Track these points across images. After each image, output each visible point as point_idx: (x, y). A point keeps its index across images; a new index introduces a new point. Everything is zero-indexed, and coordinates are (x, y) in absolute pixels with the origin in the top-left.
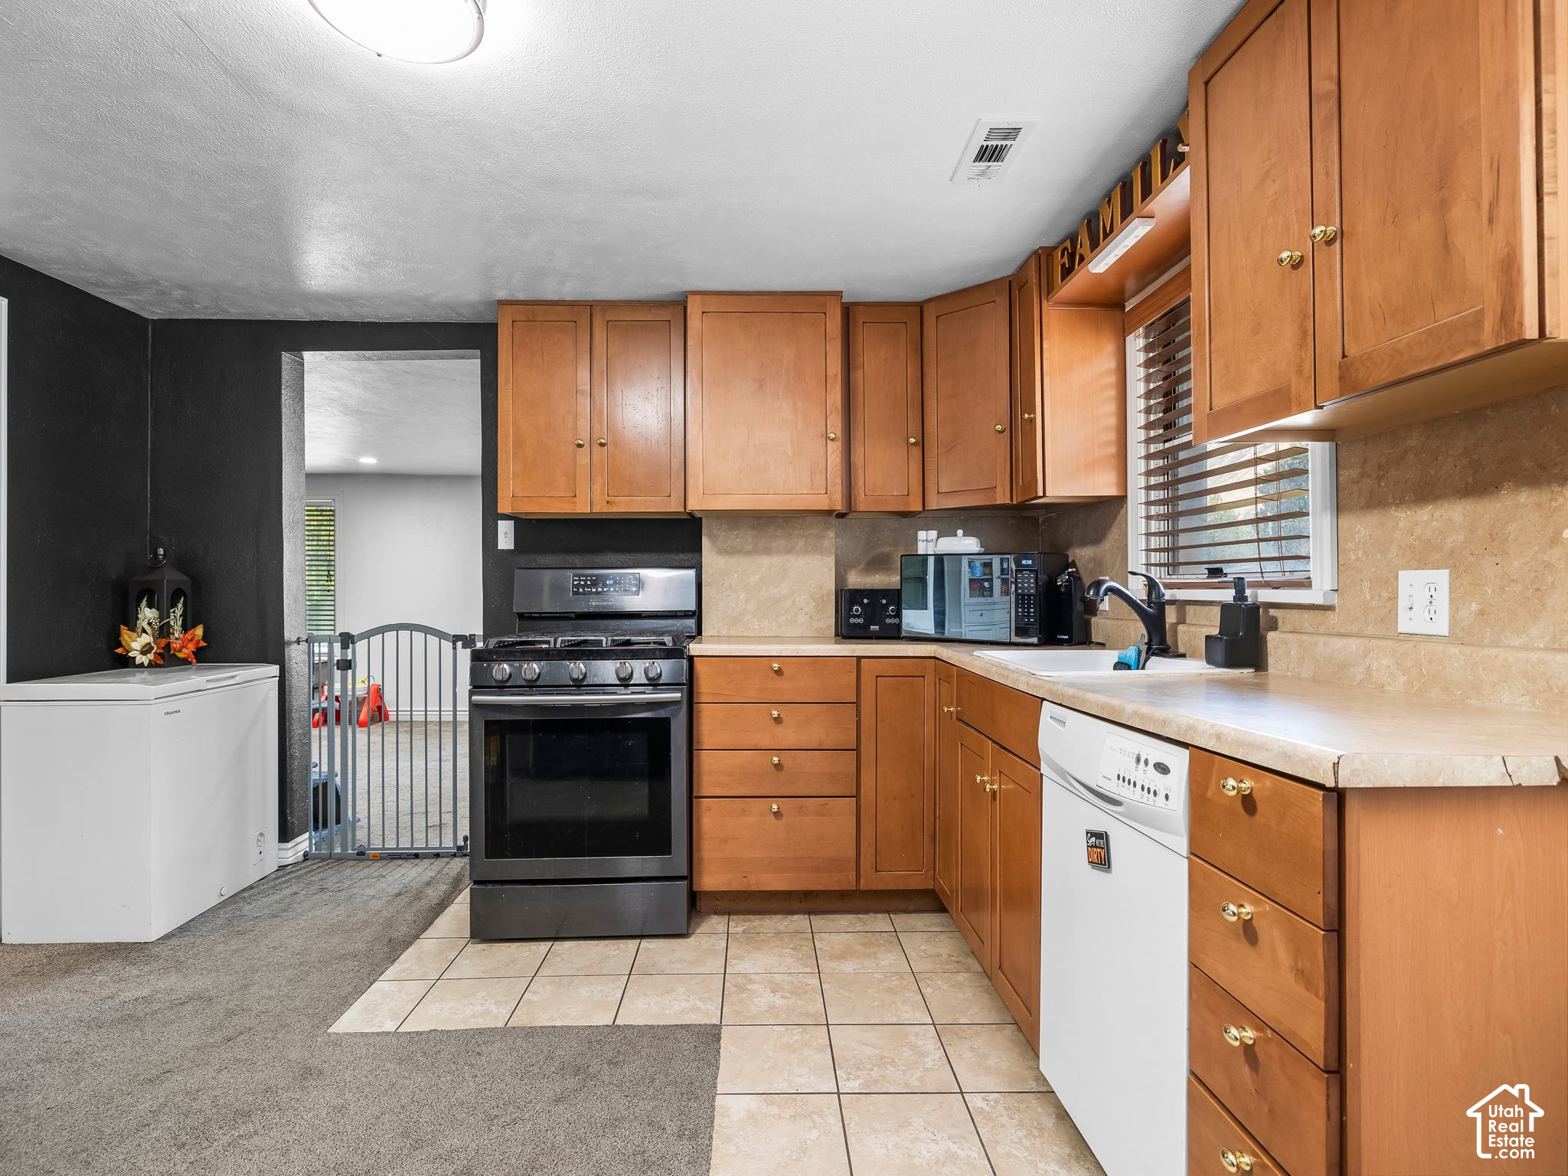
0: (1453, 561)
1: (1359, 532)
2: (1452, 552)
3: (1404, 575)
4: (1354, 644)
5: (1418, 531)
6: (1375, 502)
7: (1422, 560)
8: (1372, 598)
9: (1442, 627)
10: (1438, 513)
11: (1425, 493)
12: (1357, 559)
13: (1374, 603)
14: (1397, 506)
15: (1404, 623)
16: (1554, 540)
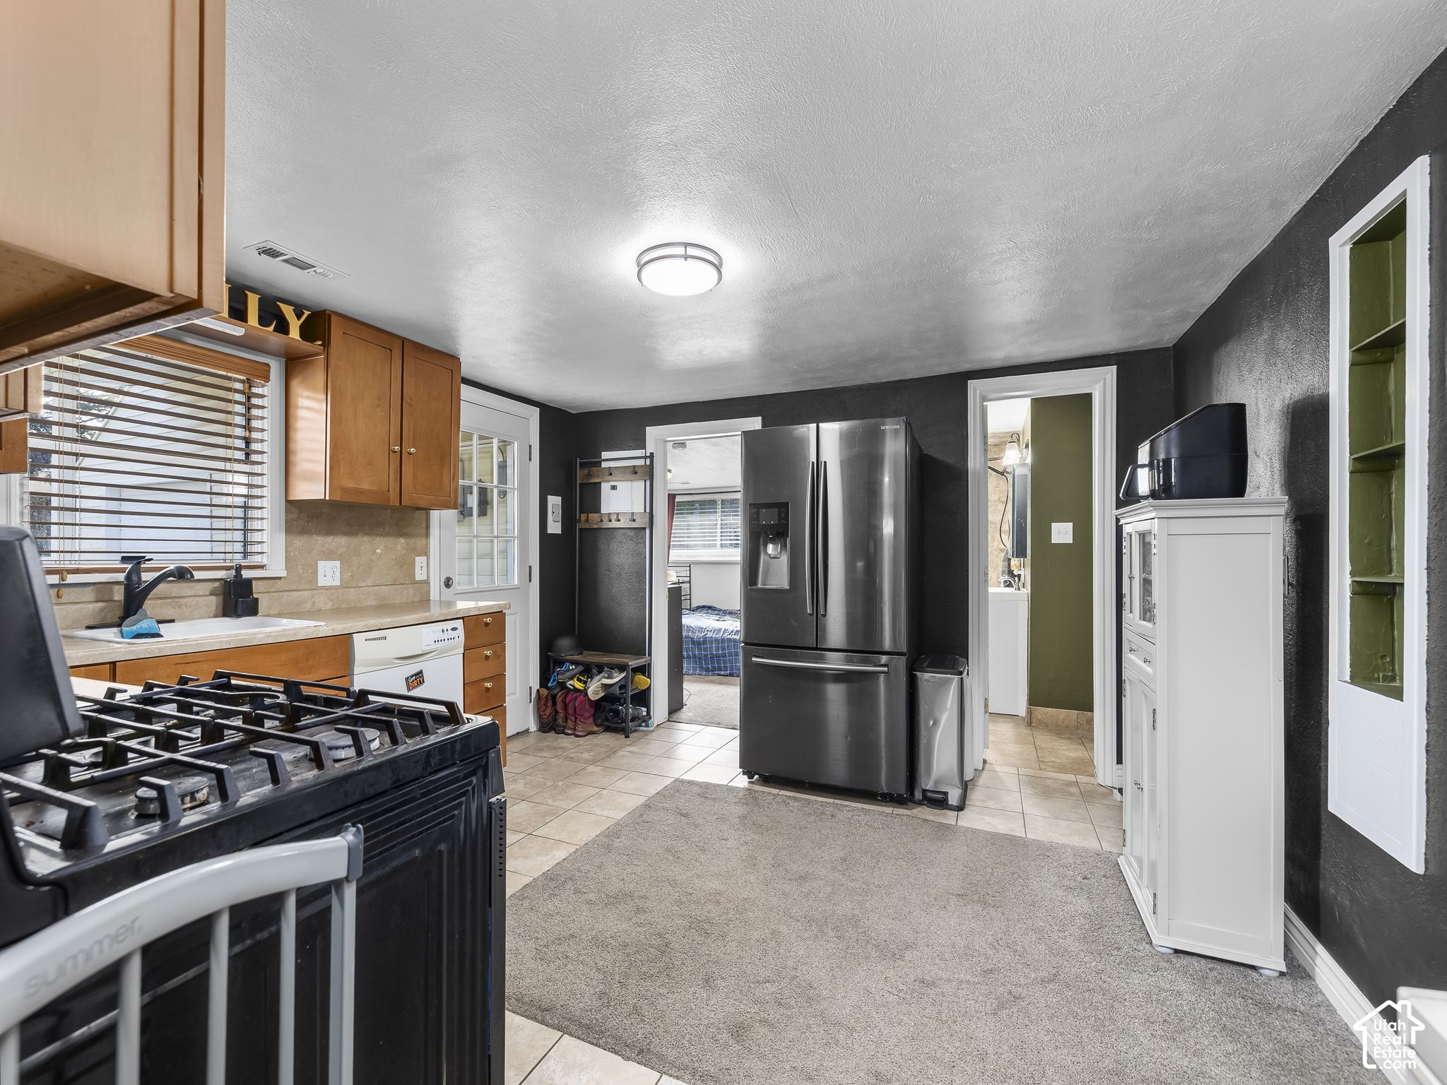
0: (340, 557)
1: (296, 543)
2: (341, 555)
3: (320, 563)
4: (306, 593)
5: (327, 546)
6: (304, 531)
7: (329, 556)
8: (303, 573)
9: (337, 583)
10: (335, 540)
11: (330, 532)
12: (295, 555)
13: (304, 575)
14: (317, 534)
15: (322, 582)
16: (374, 553)
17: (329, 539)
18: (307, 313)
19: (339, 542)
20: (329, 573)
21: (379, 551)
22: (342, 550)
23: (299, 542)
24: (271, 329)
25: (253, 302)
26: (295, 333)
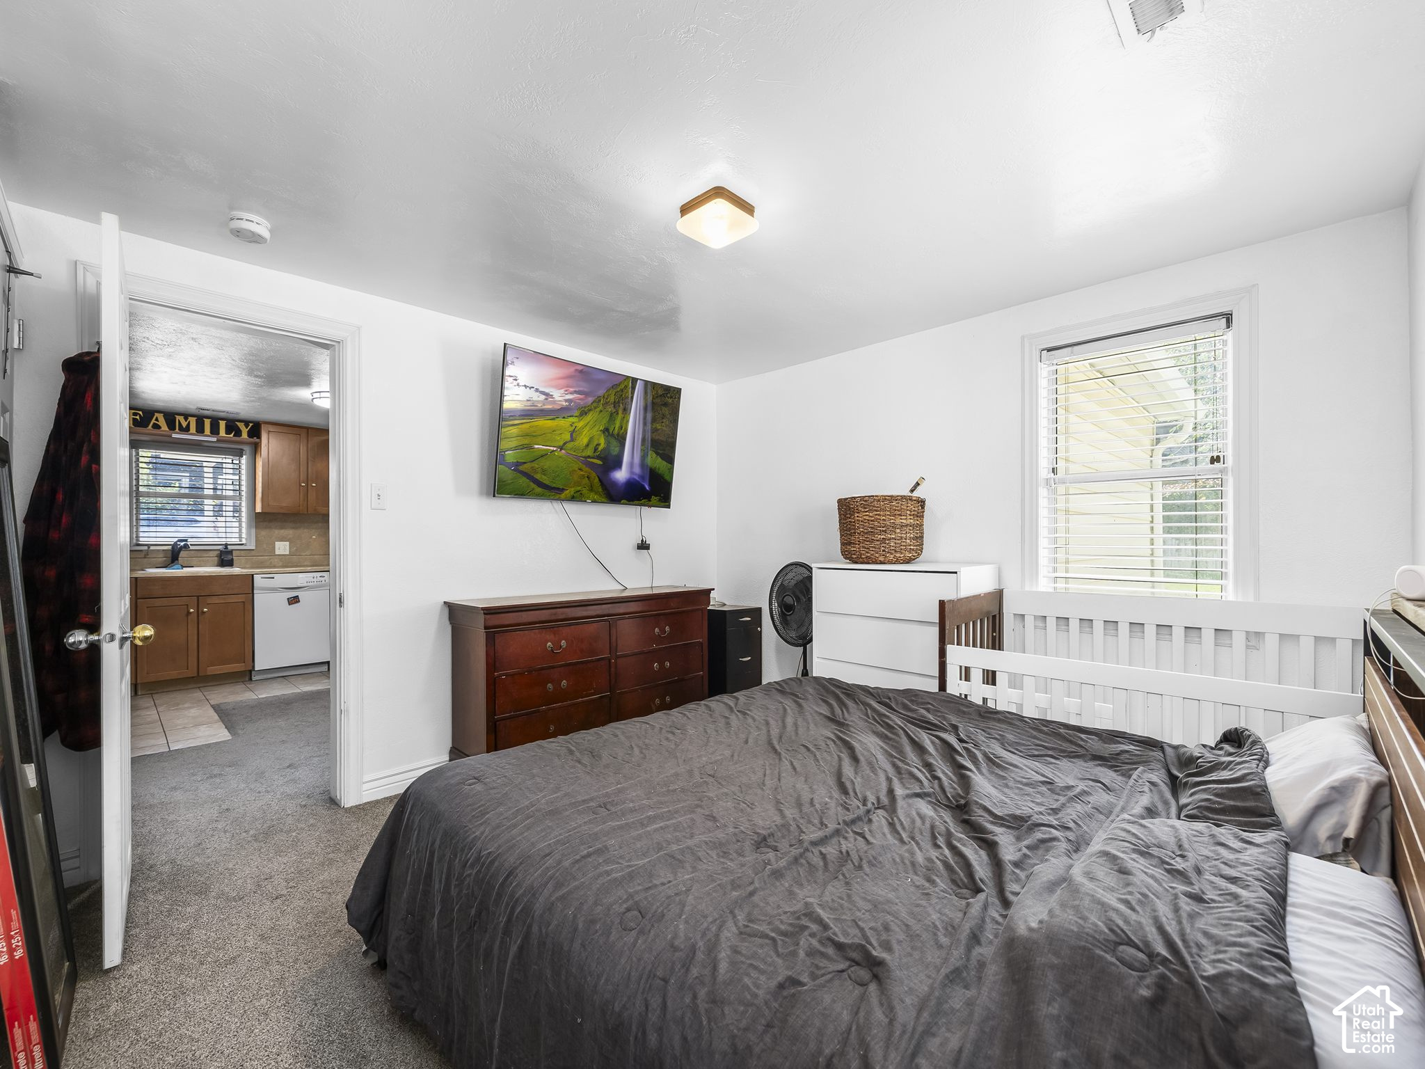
0: (289, 540)
2: (290, 538)
5: (281, 534)
6: (266, 527)
7: (282, 539)
9: (288, 552)
12: (261, 538)
13: (267, 549)
14: (274, 529)
15: (277, 552)
16: (311, 538)
17: (282, 531)
18: (251, 425)
19: (289, 532)
20: (282, 548)
21: (314, 537)
22: (291, 536)
23: (264, 533)
24: (232, 436)
25: (222, 424)
26: (245, 435)
